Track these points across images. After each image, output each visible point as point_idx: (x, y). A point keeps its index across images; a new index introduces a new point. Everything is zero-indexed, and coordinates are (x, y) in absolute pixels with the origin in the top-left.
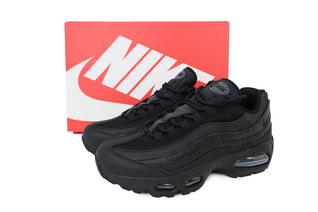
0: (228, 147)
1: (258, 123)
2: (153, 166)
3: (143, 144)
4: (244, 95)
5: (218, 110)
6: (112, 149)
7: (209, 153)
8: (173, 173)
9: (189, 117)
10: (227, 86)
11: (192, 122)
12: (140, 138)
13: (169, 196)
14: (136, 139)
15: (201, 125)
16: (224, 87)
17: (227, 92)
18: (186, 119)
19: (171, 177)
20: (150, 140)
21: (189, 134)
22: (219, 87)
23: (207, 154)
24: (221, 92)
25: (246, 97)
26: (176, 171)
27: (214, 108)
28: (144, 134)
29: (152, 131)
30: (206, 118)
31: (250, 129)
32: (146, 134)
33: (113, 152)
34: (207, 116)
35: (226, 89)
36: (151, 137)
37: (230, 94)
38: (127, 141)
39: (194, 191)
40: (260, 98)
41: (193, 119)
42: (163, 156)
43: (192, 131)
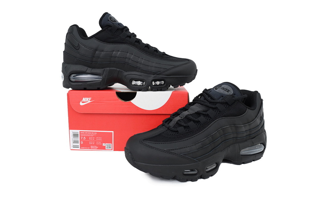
0: (236, 137)
1: (257, 117)
2: (181, 154)
3: (169, 137)
4: (245, 95)
5: (227, 107)
6: (143, 142)
7: (223, 142)
8: (197, 159)
9: (204, 113)
10: (231, 88)
11: (208, 117)
12: (164, 132)
13: (193, 180)
14: (161, 134)
15: (216, 120)
16: (228, 88)
17: (231, 92)
18: (202, 115)
19: (196, 163)
20: (174, 134)
21: (207, 127)
22: (223, 89)
23: (222, 143)
24: (226, 93)
25: (247, 97)
26: (199, 158)
27: (224, 105)
28: (167, 129)
29: (173, 126)
30: (219, 113)
31: (252, 122)
32: (168, 129)
33: (145, 145)
34: (219, 112)
35: (230, 90)
36: (174, 131)
37: (234, 94)
38: (153, 136)
39: (212, 176)
40: (256, 97)
41: (208, 115)
42: (188, 146)
43: (209, 125)
